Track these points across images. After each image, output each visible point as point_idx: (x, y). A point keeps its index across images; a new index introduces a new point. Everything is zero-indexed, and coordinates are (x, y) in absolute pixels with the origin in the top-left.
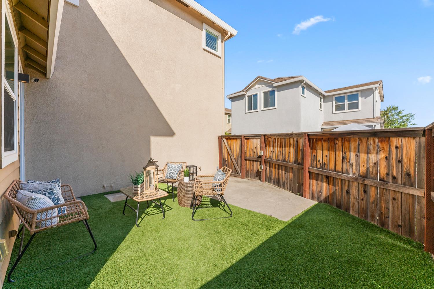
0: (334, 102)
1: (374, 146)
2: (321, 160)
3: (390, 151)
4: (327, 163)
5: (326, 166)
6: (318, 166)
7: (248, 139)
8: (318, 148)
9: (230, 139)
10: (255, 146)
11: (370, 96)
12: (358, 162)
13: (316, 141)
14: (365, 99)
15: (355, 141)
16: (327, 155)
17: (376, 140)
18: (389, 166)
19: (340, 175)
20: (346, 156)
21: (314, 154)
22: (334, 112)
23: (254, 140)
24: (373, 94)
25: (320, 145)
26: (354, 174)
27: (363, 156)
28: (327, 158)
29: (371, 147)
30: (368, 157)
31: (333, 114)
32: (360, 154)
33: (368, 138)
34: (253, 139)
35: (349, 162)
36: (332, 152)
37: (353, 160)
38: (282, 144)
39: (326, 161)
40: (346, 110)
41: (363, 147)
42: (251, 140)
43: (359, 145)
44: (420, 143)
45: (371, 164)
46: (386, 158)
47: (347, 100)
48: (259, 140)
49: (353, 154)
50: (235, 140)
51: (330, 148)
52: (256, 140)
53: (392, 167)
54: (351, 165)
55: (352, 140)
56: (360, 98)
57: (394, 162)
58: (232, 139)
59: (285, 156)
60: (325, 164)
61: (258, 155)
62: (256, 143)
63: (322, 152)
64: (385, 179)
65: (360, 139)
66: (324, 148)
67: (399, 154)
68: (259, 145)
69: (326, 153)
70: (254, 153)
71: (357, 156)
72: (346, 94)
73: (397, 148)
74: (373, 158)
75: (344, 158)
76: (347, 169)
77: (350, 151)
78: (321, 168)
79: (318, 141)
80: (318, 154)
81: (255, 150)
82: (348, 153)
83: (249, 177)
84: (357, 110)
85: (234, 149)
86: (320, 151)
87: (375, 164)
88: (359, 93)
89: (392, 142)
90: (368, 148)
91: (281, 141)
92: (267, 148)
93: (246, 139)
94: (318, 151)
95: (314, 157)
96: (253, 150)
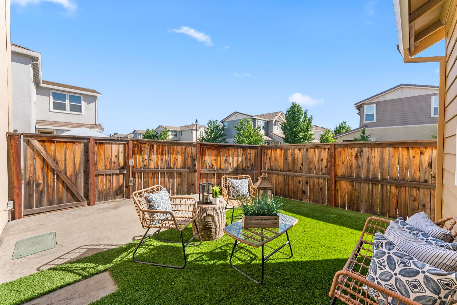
0: (51, 98)
1: (241, 153)
2: (210, 163)
3: (247, 155)
4: (214, 164)
5: (214, 167)
6: (208, 167)
7: (102, 143)
8: (207, 155)
9: (54, 142)
10: (115, 153)
11: (92, 103)
12: (233, 162)
13: (205, 149)
14: (88, 104)
15: (232, 150)
16: (215, 159)
17: (242, 150)
18: (246, 162)
19: (225, 171)
20: (227, 159)
21: (204, 159)
22: (52, 109)
23: (113, 145)
24: (95, 102)
25: (209, 152)
26: (231, 169)
27: (236, 158)
28: (215, 161)
29: (239, 153)
30: (238, 159)
31: (50, 111)
32: (234, 158)
33: (238, 149)
34: (111, 143)
35: (229, 162)
36: (218, 157)
37: (231, 161)
38: (165, 151)
39: (214, 163)
40: (68, 111)
41: (236, 154)
42: (108, 145)
43: (234, 152)
44: (258, 152)
45: (239, 162)
46: (245, 158)
47: (69, 100)
48: (121, 147)
49: (231, 158)
50: (70, 145)
51: (217, 154)
52: (117, 146)
53: (247, 162)
54: (230, 164)
55: (230, 149)
56: (83, 102)
57: (248, 159)
58: (57, 142)
59: (169, 163)
60: (213, 165)
61: (120, 166)
62: (117, 150)
63: (210, 157)
64: (245, 169)
65: (235, 149)
66: (212, 155)
67: (250, 156)
68: (122, 152)
69: (214, 158)
70: (113, 164)
71: (233, 158)
72: (68, 93)
73: (249, 153)
74: (240, 159)
75: (226, 160)
76: (228, 167)
77: (229, 156)
78: (210, 168)
79: (208, 149)
80: (207, 159)
81: (114, 159)
82: (228, 157)
83: (102, 200)
84: (80, 113)
85: (67, 161)
86: (209, 157)
87: (241, 162)
88: (82, 97)
89: (247, 151)
90: (238, 154)
91: (163, 148)
92: (137, 157)
93: (96, 143)
94: (207, 157)
95: (204, 162)
96: (111, 160)
